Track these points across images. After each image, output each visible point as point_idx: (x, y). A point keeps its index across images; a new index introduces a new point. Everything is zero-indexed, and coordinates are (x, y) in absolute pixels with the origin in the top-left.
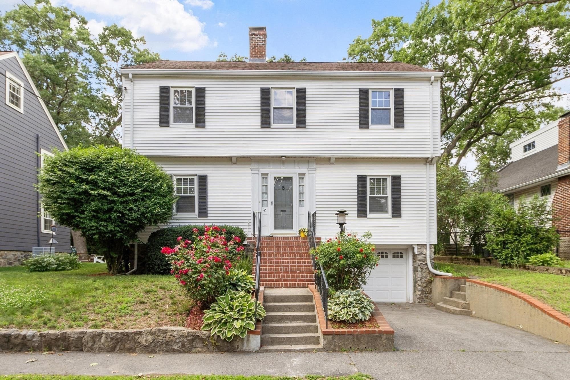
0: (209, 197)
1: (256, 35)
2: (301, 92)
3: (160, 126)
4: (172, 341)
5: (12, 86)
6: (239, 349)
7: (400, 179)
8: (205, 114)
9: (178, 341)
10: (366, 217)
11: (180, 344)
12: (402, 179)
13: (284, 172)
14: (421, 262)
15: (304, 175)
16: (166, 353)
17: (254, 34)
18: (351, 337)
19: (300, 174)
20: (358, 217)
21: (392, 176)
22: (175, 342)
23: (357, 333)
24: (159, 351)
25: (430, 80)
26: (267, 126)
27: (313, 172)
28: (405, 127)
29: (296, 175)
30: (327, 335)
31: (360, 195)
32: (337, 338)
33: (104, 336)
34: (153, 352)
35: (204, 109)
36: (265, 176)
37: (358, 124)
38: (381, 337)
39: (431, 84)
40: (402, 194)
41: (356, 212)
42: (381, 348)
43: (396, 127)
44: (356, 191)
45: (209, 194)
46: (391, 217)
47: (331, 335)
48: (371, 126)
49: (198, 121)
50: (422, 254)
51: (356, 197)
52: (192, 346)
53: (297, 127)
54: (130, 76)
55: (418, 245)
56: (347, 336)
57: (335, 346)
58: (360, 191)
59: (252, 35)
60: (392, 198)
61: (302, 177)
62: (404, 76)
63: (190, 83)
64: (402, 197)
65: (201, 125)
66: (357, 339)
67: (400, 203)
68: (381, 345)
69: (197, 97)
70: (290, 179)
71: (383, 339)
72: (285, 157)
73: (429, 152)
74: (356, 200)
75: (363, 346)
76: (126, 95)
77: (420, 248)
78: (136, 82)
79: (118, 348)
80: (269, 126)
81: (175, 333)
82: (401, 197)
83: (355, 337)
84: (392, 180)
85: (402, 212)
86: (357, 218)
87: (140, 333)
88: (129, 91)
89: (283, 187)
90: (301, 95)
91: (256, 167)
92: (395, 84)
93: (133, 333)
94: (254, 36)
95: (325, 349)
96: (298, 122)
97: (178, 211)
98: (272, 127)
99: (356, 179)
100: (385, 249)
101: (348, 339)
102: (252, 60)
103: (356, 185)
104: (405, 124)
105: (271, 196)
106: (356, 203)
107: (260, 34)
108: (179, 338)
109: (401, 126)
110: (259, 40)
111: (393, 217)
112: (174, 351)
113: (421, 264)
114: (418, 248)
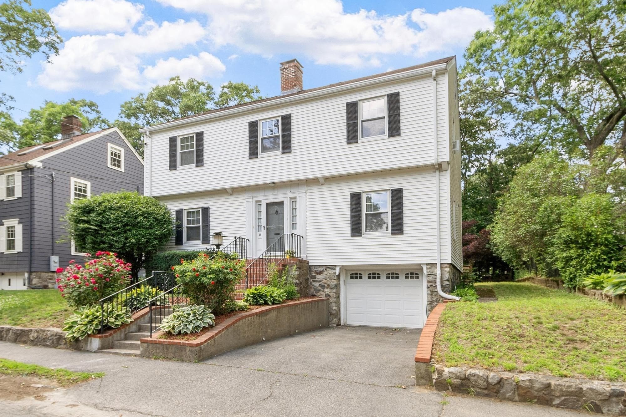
0: (211, 226)
1: (287, 69)
2: (285, 119)
3: (170, 170)
4: (46, 338)
5: (113, 153)
6: (83, 349)
7: (402, 191)
8: (203, 154)
9: (50, 338)
10: (361, 236)
11: (51, 341)
12: (404, 192)
13: (275, 197)
14: (431, 284)
15: (295, 198)
16: (43, 347)
17: (285, 68)
18: (161, 347)
19: (291, 198)
20: (352, 236)
21: (391, 190)
22: (48, 339)
23: (166, 343)
24: (40, 345)
25: (431, 75)
26: (255, 156)
27: (304, 194)
28: (402, 135)
29: (287, 199)
30: (144, 343)
31: (353, 214)
32: (151, 346)
33: (11, 331)
34: (36, 345)
35: (202, 150)
36: (259, 203)
37: (346, 140)
38: (185, 349)
39: (435, 80)
40: (404, 208)
41: (350, 232)
42: (185, 359)
43: (390, 136)
44: (349, 209)
45: (211, 223)
46: (390, 234)
47: (146, 343)
48: (361, 139)
49: (198, 162)
50: (432, 274)
51: (350, 216)
52: (58, 343)
53: (283, 153)
54: (148, 133)
55: (427, 264)
56: (158, 346)
57: (149, 353)
58: (354, 210)
59: (283, 69)
60: (392, 213)
61: (294, 200)
62: (398, 78)
63: (192, 129)
64: (404, 212)
65: (199, 164)
66: (167, 348)
67: (401, 218)
68: (185, 356)
69: (197, 140)
70: (281, 204)
71: (187, 351)
72: (273, 183)
73: (433, 158)
74: (349, 219)
75: (171, 355)
76: (147, 149)
77: (430, 268)
78: (153, 137)
79: (18, 340)
80: (256, 156)
81: (49, 332)
82: (402, 212)
83: (165, 347)
84: (392, 193)
85: (404, 229)
86: (351, 238)
87: (31, 331)
88: (148, 146)
89: (277, 211)
90: (286, 121)
91: (249, 195)
92: (387, 90)
93: (27, 330)
94: (284, 70)
95: (142, 356)
96: (283, 148)
97: (189, 239)
98: (259, 156)
99: (349, 197)
100: (397, 270)
101: (159, 348)
102: (284, 93)
103: (349, 203)
104: (402, 131)
105: (264, 222)
106: (350, 222)
107: (290, 67)
108: (51, 336)
109: (396, 134)
110: (289, 72)
111: (392, 234)
112: (47, 346)
113: (431, 286)
114: (427, 268)
